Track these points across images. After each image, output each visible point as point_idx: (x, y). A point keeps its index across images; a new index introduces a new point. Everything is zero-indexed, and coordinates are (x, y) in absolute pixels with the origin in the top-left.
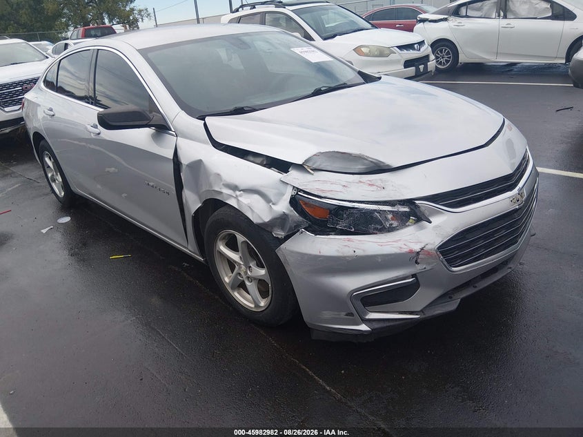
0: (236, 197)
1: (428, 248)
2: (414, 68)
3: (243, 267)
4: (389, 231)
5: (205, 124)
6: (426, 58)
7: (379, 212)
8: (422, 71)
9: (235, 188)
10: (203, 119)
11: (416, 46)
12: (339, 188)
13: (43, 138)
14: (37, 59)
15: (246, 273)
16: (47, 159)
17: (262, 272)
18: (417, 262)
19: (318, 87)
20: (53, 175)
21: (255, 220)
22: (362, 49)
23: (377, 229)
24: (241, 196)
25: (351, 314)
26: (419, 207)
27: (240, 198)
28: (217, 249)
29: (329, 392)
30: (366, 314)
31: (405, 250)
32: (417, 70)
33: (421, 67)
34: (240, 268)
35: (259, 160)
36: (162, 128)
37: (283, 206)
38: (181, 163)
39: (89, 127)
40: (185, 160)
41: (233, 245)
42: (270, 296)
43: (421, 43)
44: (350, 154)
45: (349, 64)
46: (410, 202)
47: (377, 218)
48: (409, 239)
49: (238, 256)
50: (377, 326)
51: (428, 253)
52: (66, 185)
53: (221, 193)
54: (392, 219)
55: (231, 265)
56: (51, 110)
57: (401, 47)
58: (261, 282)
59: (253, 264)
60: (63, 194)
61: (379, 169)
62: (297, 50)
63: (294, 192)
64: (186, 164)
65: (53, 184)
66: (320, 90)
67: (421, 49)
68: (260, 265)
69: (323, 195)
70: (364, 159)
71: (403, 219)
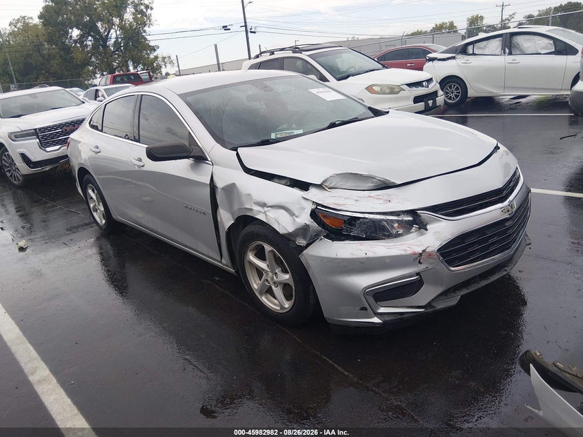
0: (265, 213)
1: (428, 250)
2: (423, 103)
3: (270, 274)
4: (395, 237)
5: (238, 155)
6: (435, 94)
7: (386, 221)
8: (431, 105)
9: (264, 205)
10: (236, 150)
11: (424, 83)
12: (352, 202)
13: (88, 172)
14: (74, 104)
15: (272, 278)
16: (90, 191)
17: (287, 277)
18: (420, 263)
19: (333, 121)
20: (95, 205)
21: (281, 231)
22: (374, 88)
23: (385, 235)
24: (268, 211)
25: (364, 309)
26: (420, 216)
27: (267, 213)
28: (248, 259)
29: (347, 376)
30: (378, 309)
31: (409, 252)
32: (427, 105)
33: (430, 102)
34: (268, 274)
35: (284, 181)
36: (200, 158)
37: (305, 219)
38: (217, 187)
39: (133, 161)
40: (220, 184)
41: (261, 255)
42: (294, 298)
43: (430, 81)
44: (361, 175)
45: (360, 102)
46: (412, 212)
47: (384, 226)
48: (412, 243)
49: (266, 265)
50: (387, 318)
51: (430, 255)
52: (107, 214)
53: (252, 210)
54: (398, 227)
55: (260, 272)
56: (97, 147)
57: (410, 85)
58: (286, 287)
59: (278, 270)
60: (104, 221)
61: (386, 186)
62: (314, 91)
63: (314, 207)
64: (222, 187)
65: (95, 214)
66: (335, 123)
67: (430, 86)
68: (285, 271)
69: (338, 208)
70: (373, 178)
71: (407, 226)
